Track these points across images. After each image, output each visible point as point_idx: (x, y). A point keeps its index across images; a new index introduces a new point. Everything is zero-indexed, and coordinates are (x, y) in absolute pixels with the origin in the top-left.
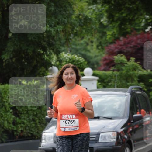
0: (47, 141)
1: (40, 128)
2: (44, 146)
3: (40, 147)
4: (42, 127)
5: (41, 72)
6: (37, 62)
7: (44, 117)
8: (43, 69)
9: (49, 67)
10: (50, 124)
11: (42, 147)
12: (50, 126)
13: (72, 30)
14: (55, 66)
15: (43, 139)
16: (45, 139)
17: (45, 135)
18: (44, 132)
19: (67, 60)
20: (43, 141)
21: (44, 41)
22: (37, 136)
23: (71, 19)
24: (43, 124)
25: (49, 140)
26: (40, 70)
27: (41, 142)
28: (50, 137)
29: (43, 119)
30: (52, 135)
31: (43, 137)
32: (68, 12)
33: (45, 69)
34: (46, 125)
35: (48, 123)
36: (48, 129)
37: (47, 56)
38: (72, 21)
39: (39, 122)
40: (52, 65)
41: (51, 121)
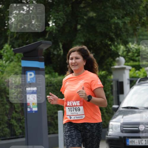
0: (114, 130)
1: (107, 118)
2: (111, 135)
3: (108, 135)
4: (109, 116)
5: (108, 62)
6: (105, 52)
7: (111, 106)
8: (110, 59)
9: (116, 58)
10: (117, 113)
11: (110, 136)
12: (117, 116)
13: (140, 20)
14: (122, 56)
15: (110, 128)
16: (112, 128)
17: (112, 124)
18: (111, 121)
19: (133, 50)
20: (110, 130)
21: (112, 32)
22: (104, 125)
23: (139, 9)
24: (110, 113)
25: (116, 129)
26: (107, 60)
27: (108, 131)
28: (117, 126)
29: (110, 108)
30: (119, 124)
31: (110, 126)
32: (135, 3)
33: (112, 60)
34: (113, 114)
35: (115, 112)
36: (115, 118)
37: (115, 46)
38: (140, 11)
39: (106, 112)
40: (119, 56)
41: (118, 111)
